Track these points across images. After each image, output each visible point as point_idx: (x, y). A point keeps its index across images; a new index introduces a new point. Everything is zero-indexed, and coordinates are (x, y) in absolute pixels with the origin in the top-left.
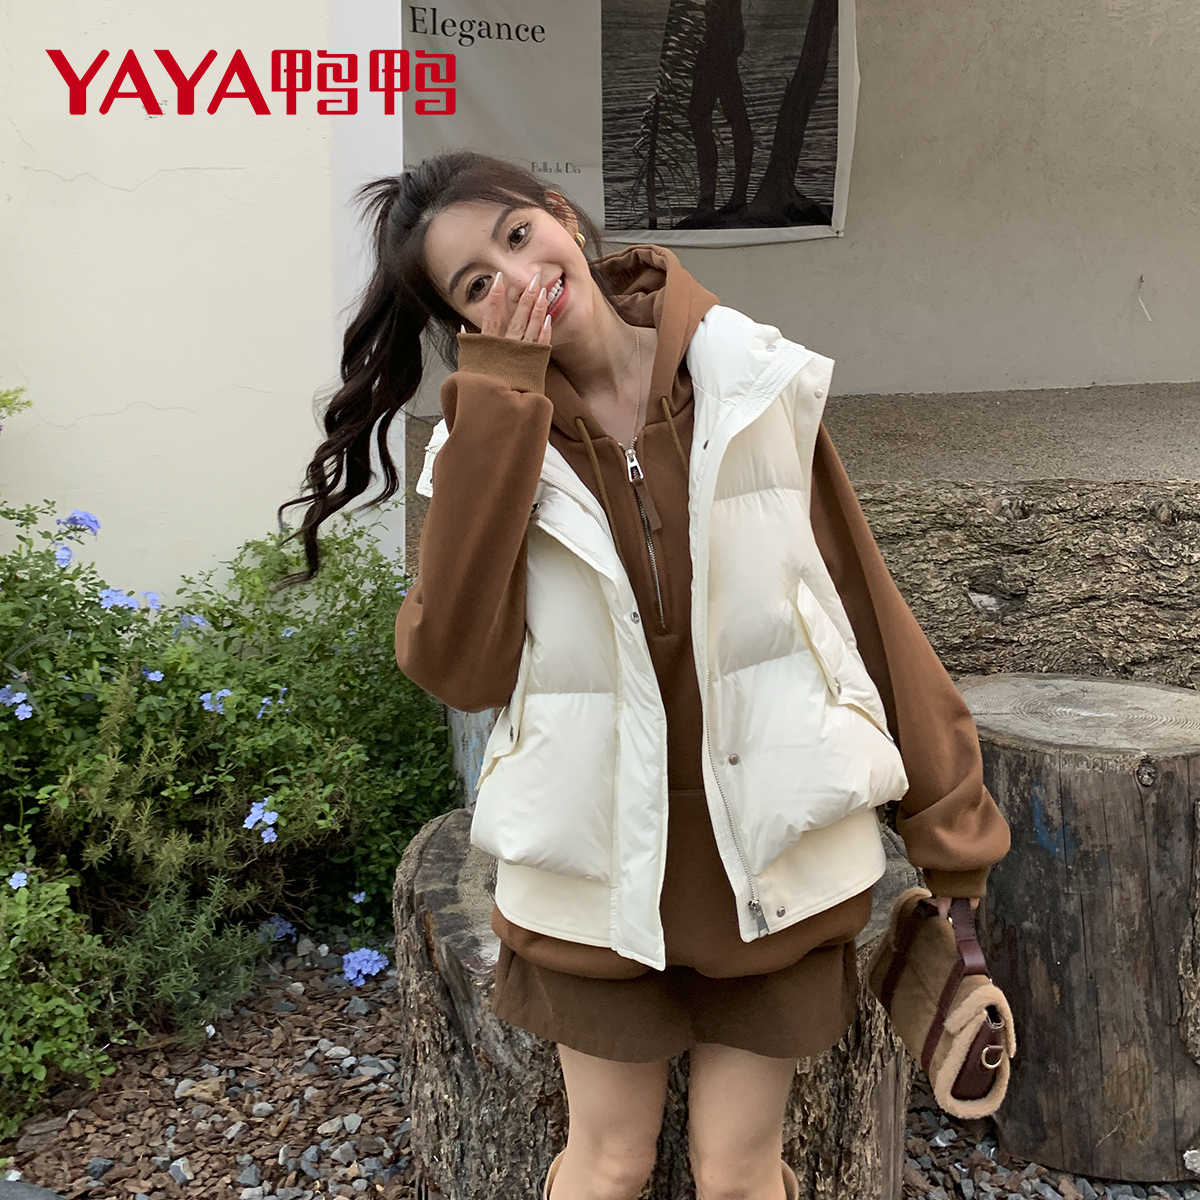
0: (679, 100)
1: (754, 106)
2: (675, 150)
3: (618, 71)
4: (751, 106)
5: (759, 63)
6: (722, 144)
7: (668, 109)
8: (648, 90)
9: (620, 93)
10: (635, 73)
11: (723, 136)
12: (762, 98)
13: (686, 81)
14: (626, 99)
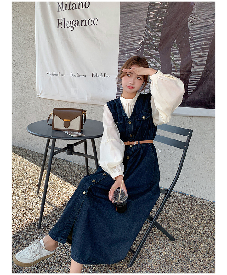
0: (153, 43)
1: (194, 42)
3: (127, 33)
4: (193, 42)
5: (199, 19)
6: (175, 63)
7: (148, 47)
8: (139, 39)
9: (127, 42)
10: (134, 32)
11: (175, 59)
12: (199, 38)
13: (158, 33)
14: (129, 45)
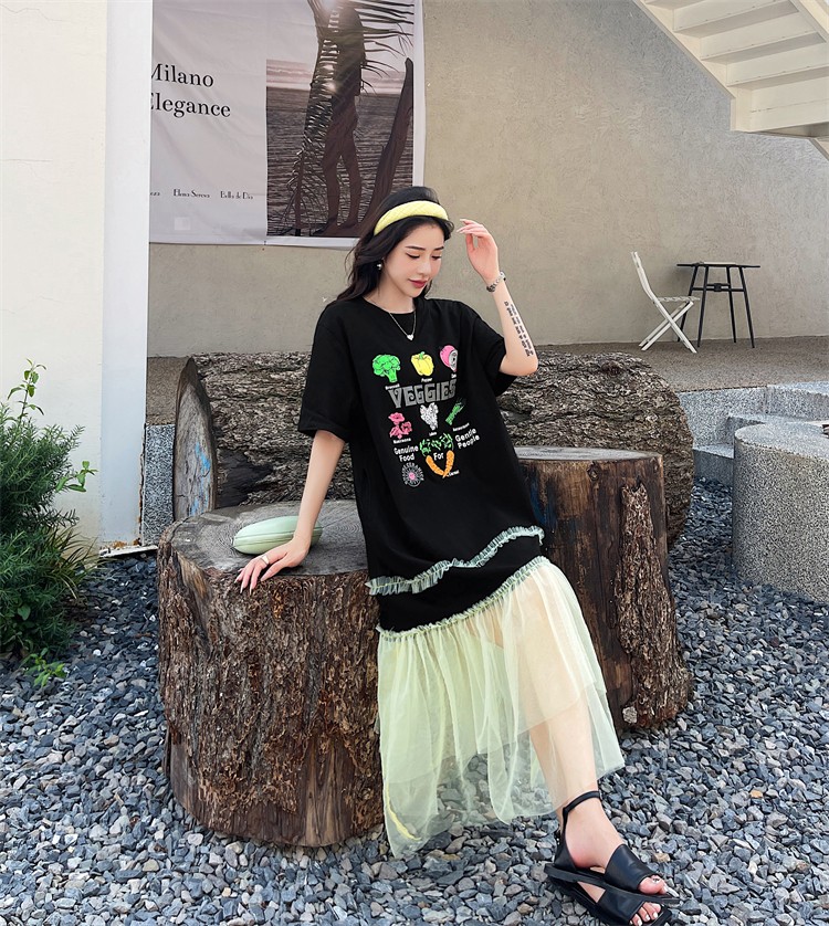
0: (316, 155)
2: (313, 187)
7: (309, 161)
